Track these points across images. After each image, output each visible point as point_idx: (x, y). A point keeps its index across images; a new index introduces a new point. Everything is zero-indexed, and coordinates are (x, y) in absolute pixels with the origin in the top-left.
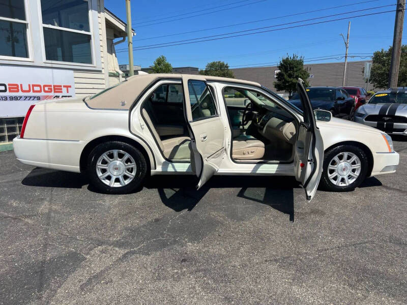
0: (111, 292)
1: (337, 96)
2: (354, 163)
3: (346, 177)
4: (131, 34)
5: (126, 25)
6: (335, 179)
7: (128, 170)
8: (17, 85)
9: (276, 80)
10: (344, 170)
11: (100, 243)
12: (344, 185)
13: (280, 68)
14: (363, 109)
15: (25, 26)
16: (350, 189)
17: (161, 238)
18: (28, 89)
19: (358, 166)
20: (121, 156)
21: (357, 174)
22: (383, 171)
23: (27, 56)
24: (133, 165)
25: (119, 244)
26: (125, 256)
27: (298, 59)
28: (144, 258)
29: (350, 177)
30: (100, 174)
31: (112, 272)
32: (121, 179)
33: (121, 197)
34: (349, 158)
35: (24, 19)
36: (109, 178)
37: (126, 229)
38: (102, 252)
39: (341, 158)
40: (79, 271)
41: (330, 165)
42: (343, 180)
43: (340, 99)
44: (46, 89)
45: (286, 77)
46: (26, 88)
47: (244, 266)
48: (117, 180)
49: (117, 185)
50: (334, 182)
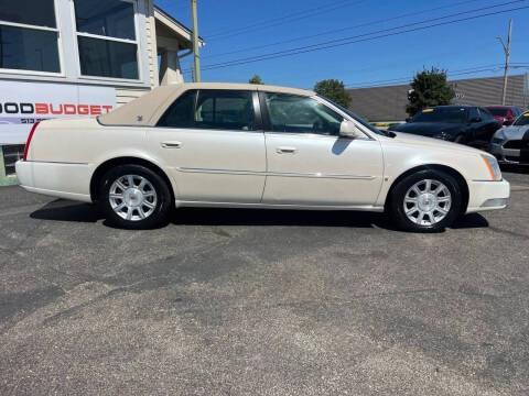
0: (76, 327)
1: (471, 117)
2: (441, 194)
3: (430, 214)
4: (198, 44)
5: (192, 33)
6: (416, 215)
7: (148, 199)
8: (46, 105)
9: (408, 102)
10: (427, 203)
11: (90, 278)
12: (428, 224)
13: (413, 85)
14: (502, 133)
15: (56, 35)
16: (438, 229)
17: (163, 276)
18: (58, 110)
19: (447, 199)
20: (137, 182)
21: (446, 209)
22: (484, 205)
23: (58, 70)
24: (153, 193)
25: (110, 281)
26: (110, 293)
27: (439, 72)
28: (132, 296)
29: (436, 213)
30: (114, 205)
31: (86, 308)
32: (140, 210)
33: (139, 233)
34: (433, 187)
35: (55, 26)
36: (125, 210)
37: (127, 266)
38: (87, 288)
39: (422, 187)
40: (51, 306)
41: (407, 197)
42: (426, 218)
43: (474, 120)
44: (82, 110)
45: (421, 97)
46: (57, 109)
47: (247, 309)
48: (135, 212)
49: (135, 218)
50: (414, 220)
